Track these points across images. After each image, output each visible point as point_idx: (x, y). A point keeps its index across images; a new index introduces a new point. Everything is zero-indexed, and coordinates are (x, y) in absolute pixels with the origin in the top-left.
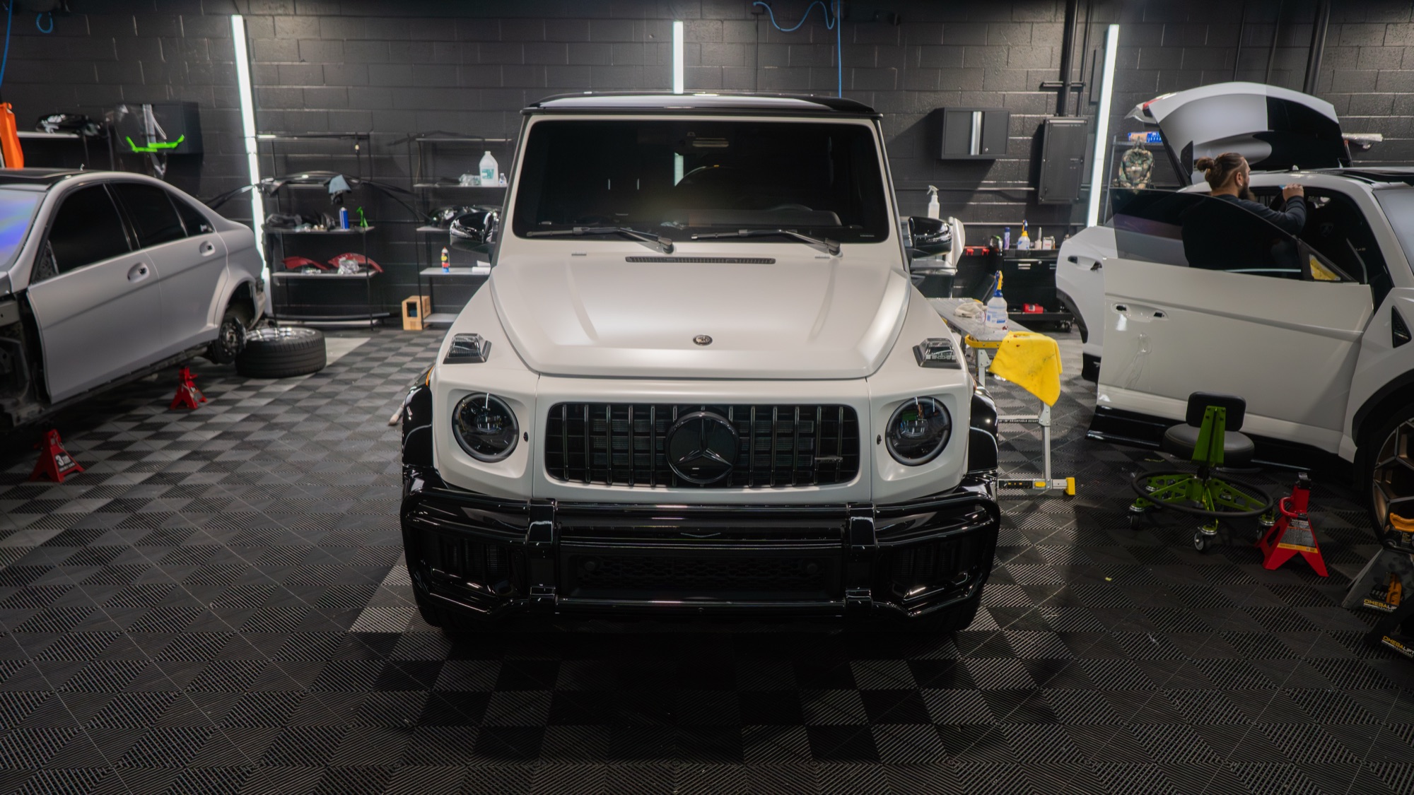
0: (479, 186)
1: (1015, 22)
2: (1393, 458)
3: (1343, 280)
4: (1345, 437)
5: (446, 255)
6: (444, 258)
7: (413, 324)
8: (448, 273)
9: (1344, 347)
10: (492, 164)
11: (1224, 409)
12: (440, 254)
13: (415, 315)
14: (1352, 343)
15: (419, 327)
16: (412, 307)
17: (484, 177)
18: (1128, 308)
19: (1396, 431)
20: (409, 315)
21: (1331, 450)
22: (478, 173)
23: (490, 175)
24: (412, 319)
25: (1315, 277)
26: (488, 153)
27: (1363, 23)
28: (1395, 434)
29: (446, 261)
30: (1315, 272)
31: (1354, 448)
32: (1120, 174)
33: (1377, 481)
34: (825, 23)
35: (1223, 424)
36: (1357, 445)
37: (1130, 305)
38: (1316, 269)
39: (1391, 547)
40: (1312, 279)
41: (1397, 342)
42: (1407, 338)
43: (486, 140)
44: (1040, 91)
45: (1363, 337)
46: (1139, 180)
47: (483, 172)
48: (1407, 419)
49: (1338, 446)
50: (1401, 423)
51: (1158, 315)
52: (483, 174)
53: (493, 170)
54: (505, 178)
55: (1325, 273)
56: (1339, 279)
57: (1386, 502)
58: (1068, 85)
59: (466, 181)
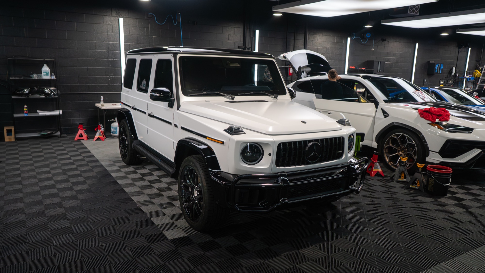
0: (41, 79)
1: (230, 27)
2: (388, 145)
3: (368, 102)
4: (373, 142)
5: (26, 108)
6: (25, 109)
7: (10, 139)
8: (27, 116)
9: (372, 119)
10: (48, 69)
11: (360, 136)
12: (24, 107)
13: (11, 135)
14: (373, 118)
15: (13, 140)
16: (9, 132)
17: (44, 75)
18: (322, 112)
19: (389, 138)
20: (8, 135)
21: (370, 146)
22: (41, 74)
23: (47, 74)
24: (9, 137)
25: (362, 102)
26: (45, 65)
27: (313, 34)
28: (388, 139)
29: (27, 111)
30: (362, 101)
31: (377, 144)
32: (265, 75)
33: (384, 152)
34: (173, 23)
35: (360, 140)
36: (377, 143)
37: (322, 111)
38: (362, 100)
39: (402, 165)
40: (361, 102)
41: (385, 117)
42: (388, 115)
43: (45, 60)
44: (238, 49)
45: (376, 116)
46: (270, 77)
47: (44, 73)
48: (391, 135)
49: (372, 144)
50: (390, 136)
51: (329, 113)
52: (43, 74)
53: (49, 72)
54: (54, 75)
55: (364, 101)
56: (367, 102)
57: (388, 157)
58: (247, 47)
59: (35, 77)
